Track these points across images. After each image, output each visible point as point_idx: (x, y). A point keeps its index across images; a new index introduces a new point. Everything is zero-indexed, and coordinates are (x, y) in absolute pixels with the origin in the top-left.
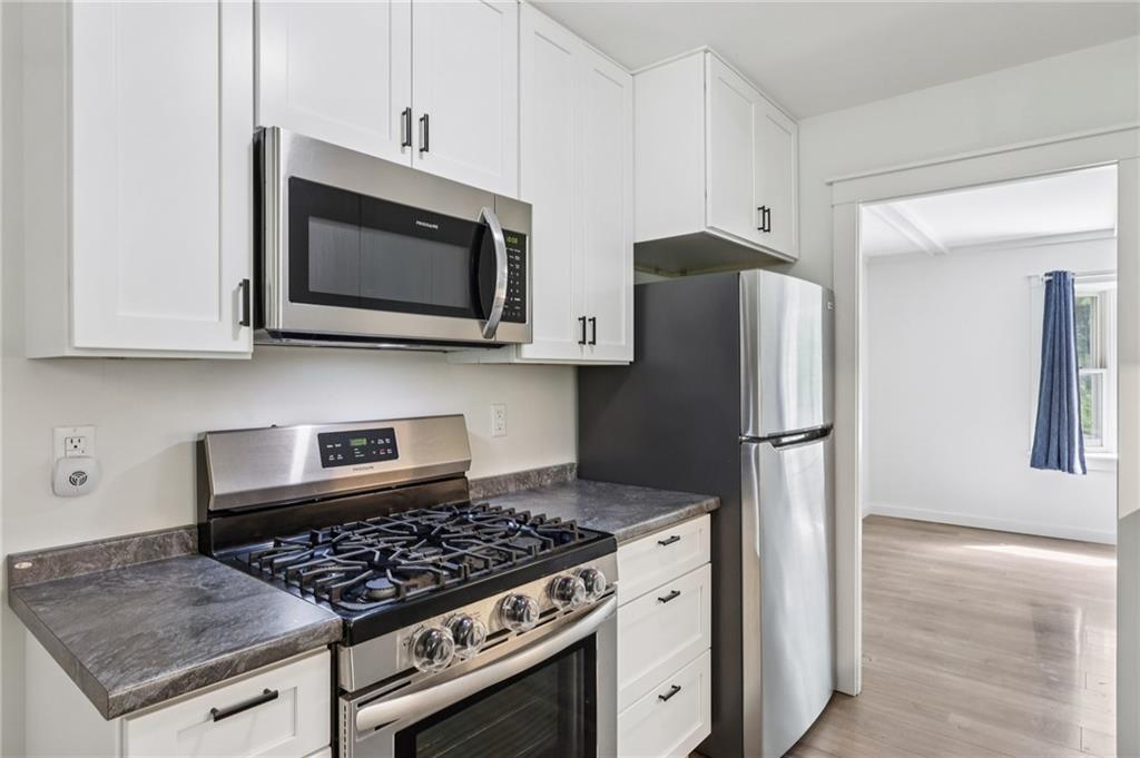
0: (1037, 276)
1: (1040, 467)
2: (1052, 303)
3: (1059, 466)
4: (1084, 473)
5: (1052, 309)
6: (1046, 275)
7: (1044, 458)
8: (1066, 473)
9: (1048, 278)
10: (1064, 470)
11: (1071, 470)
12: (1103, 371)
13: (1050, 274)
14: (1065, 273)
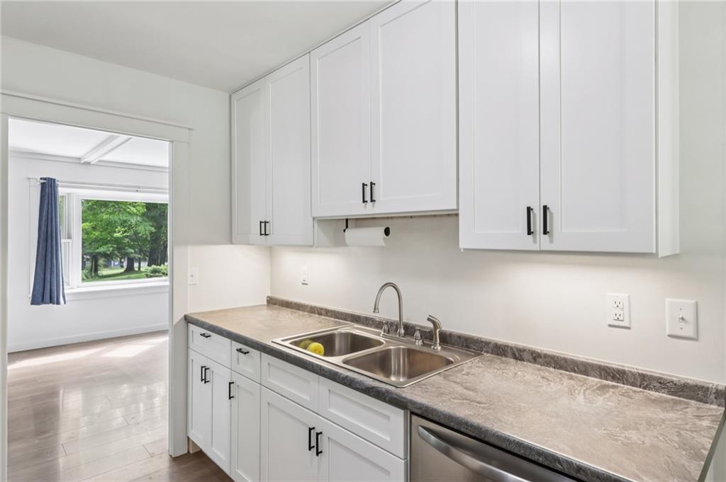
0: (36, 179)
1: (38, 304)
2: (46, 198)
3: (51, 301)
4: (65, 303)
5: (46, 201)
6: (41, 179)
7: (41, 298)
8: (55, 305)
9: (43, 181)
10: (54, 304)
11: (58, 303)
12: (70, 240)
13: (45, 179)
14: (54, 180)
